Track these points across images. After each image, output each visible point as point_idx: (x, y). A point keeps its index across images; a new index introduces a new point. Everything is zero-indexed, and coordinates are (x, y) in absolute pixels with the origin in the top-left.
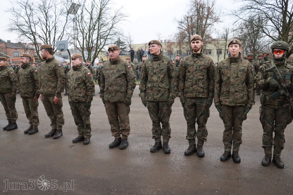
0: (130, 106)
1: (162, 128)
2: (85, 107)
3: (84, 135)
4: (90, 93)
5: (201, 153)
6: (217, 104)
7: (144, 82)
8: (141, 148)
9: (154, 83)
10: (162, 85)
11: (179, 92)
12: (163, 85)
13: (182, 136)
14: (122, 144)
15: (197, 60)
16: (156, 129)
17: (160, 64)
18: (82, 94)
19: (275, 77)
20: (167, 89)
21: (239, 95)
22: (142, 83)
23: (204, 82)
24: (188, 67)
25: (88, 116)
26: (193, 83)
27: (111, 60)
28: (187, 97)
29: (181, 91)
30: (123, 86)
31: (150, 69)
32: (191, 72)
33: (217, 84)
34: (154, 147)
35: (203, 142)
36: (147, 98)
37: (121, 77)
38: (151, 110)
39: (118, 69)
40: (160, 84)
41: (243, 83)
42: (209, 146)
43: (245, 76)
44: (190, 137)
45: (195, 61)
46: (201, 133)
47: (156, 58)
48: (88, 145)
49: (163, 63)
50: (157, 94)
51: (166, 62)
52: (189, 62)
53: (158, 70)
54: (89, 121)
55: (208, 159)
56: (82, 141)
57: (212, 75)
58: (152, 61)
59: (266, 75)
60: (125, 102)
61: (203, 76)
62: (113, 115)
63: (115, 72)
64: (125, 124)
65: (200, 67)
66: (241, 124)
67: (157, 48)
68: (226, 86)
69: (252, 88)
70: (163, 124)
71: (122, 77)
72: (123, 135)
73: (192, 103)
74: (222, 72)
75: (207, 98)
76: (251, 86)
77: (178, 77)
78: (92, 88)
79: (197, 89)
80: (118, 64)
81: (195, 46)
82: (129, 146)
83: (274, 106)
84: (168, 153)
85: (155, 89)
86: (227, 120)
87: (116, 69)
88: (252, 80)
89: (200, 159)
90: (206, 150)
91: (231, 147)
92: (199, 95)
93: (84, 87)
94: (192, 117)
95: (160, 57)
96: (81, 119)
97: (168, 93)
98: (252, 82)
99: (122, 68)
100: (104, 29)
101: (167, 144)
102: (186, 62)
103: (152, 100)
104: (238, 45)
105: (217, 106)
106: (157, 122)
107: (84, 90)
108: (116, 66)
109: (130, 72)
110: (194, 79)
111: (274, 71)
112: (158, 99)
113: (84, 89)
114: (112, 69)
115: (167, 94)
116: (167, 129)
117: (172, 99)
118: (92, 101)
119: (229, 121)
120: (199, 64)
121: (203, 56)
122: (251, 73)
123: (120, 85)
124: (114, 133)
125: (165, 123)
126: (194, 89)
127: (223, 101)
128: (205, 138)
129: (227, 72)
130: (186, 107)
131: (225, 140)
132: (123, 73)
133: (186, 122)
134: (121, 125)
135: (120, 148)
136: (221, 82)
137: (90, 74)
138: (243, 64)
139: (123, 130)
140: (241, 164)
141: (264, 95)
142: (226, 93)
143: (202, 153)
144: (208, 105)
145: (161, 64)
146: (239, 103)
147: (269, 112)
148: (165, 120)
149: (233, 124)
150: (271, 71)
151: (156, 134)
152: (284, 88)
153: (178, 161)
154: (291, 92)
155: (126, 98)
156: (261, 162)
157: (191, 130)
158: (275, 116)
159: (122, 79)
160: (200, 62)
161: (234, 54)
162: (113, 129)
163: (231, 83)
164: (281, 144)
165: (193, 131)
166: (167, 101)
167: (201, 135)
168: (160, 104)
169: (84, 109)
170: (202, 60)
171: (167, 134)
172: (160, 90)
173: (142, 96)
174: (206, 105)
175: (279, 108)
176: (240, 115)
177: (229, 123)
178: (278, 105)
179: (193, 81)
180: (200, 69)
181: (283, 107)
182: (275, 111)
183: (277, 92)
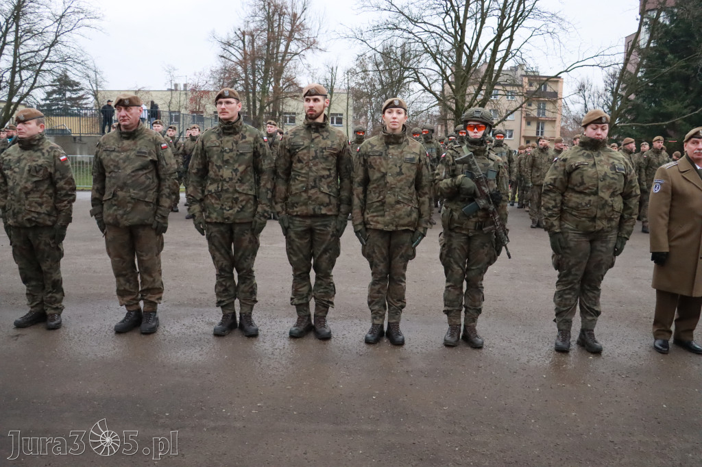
1: (237, 281)
2: (53, 238)
3: (45, 308)
4: (65, 206)
5: (324, 331)
6: (360, 227)
7: (198, 180)
8: (192, 330)
9: (224, 183)
10: (242, 188)
11: (276, 203)
12: (244, 188)
14: (147, 322)
15: (316, 137)
16: (225, 286)
17: (236, 143)
18: (46, 207)
19: (470, 173)
20: (252, 197)
21: (404, 210)
22: (195, 184)
23: (330, 182)
24: (297, 150)
25: (57, 262)
26: (307, 185)
28: (295, 214)
29: (280, 200)
30: (151, 190)
31: (216, 153)
32: (304, 162)
33: (358, 187)
34: (221, 324)
35: (326, 309)
36: (207, 217)
37: (145, 169)
38: (217, 244)
39: (140, 149)
40: (237, 185)
41: (411, 186)
43: (415, 171)
44: (299, 300)
45: (313, 139)
46: (322, 290)
47: (229, 128)
49: (244, 140)
50: (229, 207)
51: (251, 139)
52: (299, 141)
53: (234, 154)
54: (59, 272)
55: (340, 343)
57: (346, 168)
58: (219, 134)
59: (453, 171)
60: (154, 226)
61: (329, 170)
62: (125, 257)
63: (133, 157)
64: (152, 277)
65: (324, 151)
66: (405, 268)
68: (377, 191)
69: (427, 196)
70: (241, 274)
71: (148, 168)
72: (147, 302)
73: (305, 227)
74: (370, 163)
75: (336, 216)
76: (424, 192)
77: (275, 172)
78: (70, 193)
79: (316, 196)
80: (140, 139)
83: (468, 230)
84: (254, 335)
85: (227, 195)
86: (379, 260)
87: (135, 150)
88: (427, 180)
91: (384, 315)
93: (51, 191)
94: (304, 255)
95: (237, 126)
96: (39, 269)
97: (254, 205)
98: (426, 185)
99: (149, 148)
101: (250, 317)
102: (293, 140)
103: (220, 220)
104: (402, 110)
105: (359, 231)
106: (227, 269)
107: (49, 198)
108: (135, 144)
110: (311, 176)
111: (471, 163)
112: (232, 218)
113: (51, 195)
114: (125, 151)
115: (251, 208)
116: (249, 285)
117: (262, 218)
118: (70, 224)
119: (382, 262)
120: (320, 145)
121: (329, 129)
122: (424, 167)
123: (145, 186)
124: (125, 299)
125: (245, 271)
126: (310, 198)
127: (372, 221)
128: (330, 300)
129: (380, 163)
130: (292, 235)
131: (373, 301)
132: (151, 160)
134: (142, 278)
135: (144, 331)
136: (366, 181)
137: (65, 160)
138: (410, 148)
139: (147, 291)
141: (449, 209)
142: (377, 206)
143: (327, 331)
144: (337, 230)
145: (240, 142)
146: (403, 226)
147: (457, 242)
148: (245, 265)
149: (390, 268)
150: (463, 162)
151: (226, 296)
152: (487, 197)
153: (280, 350)
154: (496, 205)
155: (157, 217)
156: (443, 341)
157: (300, 286)
158: (469, 251)
159: (149, 172)
160: (322, 141)
161: (393, 127)
162: (123, 288)
163: (388, 185)
164: (477, 303)
165: (305, 286)
166: (251, 222)
167: (323, 294)
168: (237, 230)
169: (49, 244)
170: (327, 137)
171: (248, 294)
172: (237, 198)
173: (196, 211)
174: (335, 230)
175: (477, 233)
176: (405, 248)
177: (381, 267)
178: (475, 229)
179: (308, 181)
180: (323, 155)
181: (483, 232)
182: (469, 239)
183: (473, 203)
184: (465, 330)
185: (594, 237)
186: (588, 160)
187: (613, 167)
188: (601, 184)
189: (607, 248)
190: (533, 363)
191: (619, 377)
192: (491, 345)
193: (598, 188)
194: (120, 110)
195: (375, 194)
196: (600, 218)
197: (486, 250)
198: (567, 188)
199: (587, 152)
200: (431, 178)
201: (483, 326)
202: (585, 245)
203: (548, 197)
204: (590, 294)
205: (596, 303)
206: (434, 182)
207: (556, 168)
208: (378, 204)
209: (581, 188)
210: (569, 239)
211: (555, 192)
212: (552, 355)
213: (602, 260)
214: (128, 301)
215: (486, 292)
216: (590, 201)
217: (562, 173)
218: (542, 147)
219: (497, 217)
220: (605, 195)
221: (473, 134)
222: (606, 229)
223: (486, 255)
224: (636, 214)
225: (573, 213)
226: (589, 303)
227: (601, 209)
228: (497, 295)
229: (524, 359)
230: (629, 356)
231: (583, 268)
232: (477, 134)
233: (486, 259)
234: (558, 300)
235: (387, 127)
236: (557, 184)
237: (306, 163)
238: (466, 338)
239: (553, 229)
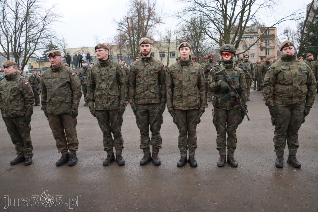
0: (76, 117)
1: (113, 138)
2: (25, 121)
3: (24, 155)
4: (30, 106)
5: (157, 161)
6: (171, 109)
7: (91, 90)
8: (93, 163)
9: (103, 90)
10: (112, 93)
11: (130, 99)
12: (113, 92)
13: (134, 146)
14: (71, 160)
15: (147, 65)
16: (107, 141)
17: (108, 70)
18: (20, 107)
19: (225, 79)
20: (117, 97)
21: (192, 99)
22: (89, 92)
23: (156, 87)
24: (138, 72)
25: (28, 133)
26: (144, 89)
27: (52, 68)
28: (139, 104)
29: (132, 97)
30: (68, 96)
31: (98, 76)
32: (142, 78)
33: (169, 88)
34: (106, 160)
35: (158, 150)
36: (96, 108)
37: (65, 86)
39: (61, 77)
40: (109, 91)
41: (195, 86)
42: (164, 154)
43: (197, 79)
44: (144, 146)
45: (146, 66)
46: (155, 141)
47: (104, 63)
48: (31, 165)
49: (111, 69)
50: (106, 102)
51: (114, 68)
52: (138, 67)
53: (107, 76)
54: (30, 138)
55: (165, 167)
56: (22, 161)
57: (163, 79)
58: (99, 67)
59: (217, 78)
60: (71, 113)
61: (155, 81)
62: (58, 129)
63: (58, 81)
64: (72, 138)
65: (151, 71)
66: (195, 128)
67: (104, 53)
68: (178, 90)
69: (204, 91)
70: (115, 135)
72: (71, 150)
73: (144, 110)
74: (174, 76)
75: (160, 103)
76: (202, 89)
77: (128, 83)
78: (31, 100)
79: (148, 94)
80: (61, 72)
81: (145, 50)
82: (79, 162)
83: (226, 107)
84: (123, 165)
85: (105, 97)
86: (182, 125)
87: (59, 77)
88: (204, 83)
89: (157, 168)
90: (161, 158)
91: (187, 152)
92: (151, 101)
93: (22, 99)
94: (145, 124)
95: (108, 62)
96: (20, 136)
97: (119, 100)
98: (203, 85)
99: (66, 76)
100: (33, 31)
101: (121, 155)
102: (136, 67)
103: (102, 109)
104: (188, 48)
105: (171, 111)
106: (108, 133)
107: (22, 103)
108: (59, 74)
109: (75, 80)
110: (146, 84)
111: (225, 73)
112: (108, 107)
113: (22, 101)
114: (54, 78)
115: (117, 102)
116: (119, 140)
117: (123, 107)
118: (32, 114)
119: (184, 126)
120: (149, 69)
121: (154, 60)
122: (202, 76)
123: (65, 94)
124: (60, 149)
125: (116, 133)
126: (145, 95)
127: (177, 105)
128: (160, 145)
129: (179, 75)
130: (138, 114)
131: (180, 145)
132: (67, 82)
133: (139, 130)
134: (68, 139)
135: (69, 165)
136: (173, 86)
137: (28, 84)
138: (194, 67)
139: (71, 145)
140: (198, 168)
141: (216, 97)
142: (179, 98)
143: (159, 161)
144: (161, 111)
145: (110, 70)
146: (193, 107)
147: (221, 114)
148: (116, 130)
149: (187, 128)
151: (108, 146)
152: (234, 90)
153: (135, 172)
154: (240, 94)
155: (72, 109)
156: (217, 164)
157: (144, 139)
158: (228, 118)
159: (66, 88)
160: (150, 66)
161: (184, 57)
162: (59, 144)
163: (183, 87)
164: (234, 144)
165: (146, 139)
166: (118, 109)
167: (155, 143)
168: (111, 113)
169: (23, 125)
170: (152, 64)
171: (119, 144)
172: (110, 98)
173: (90, 105)
174: (159, 111)
175: (231, 109)
176: (194, 118)
177: (183, 128)
178: (230, 107)
179: (144, 87)
180: (151, 74)
181: (234, 108)
182: (227, 112)
183: (228, 94)
184: (228, 158)
185: (293, 107)
186: (286, 67)
187: (300, 70)
188: (294, 79)
189: (300, 113)
190: (264, 175)
191: (311, 182)
192: (242, 165)
193: (292, 81)
194: (51, 58)
195: (177, 92)
196: (295, 97)
197: (236, 117)
198: (276, 83)
199: (285, 63)
201: (237, 155)
202: (288, 112)
203: (266, 88)
204: (292, 137)
205: (296, 141)
207: (269, 72)
208: (179, 97)
209: (284, 82)
210: (279, 109)
211: (270, 85)
212: (274, 170)
214: (62, 150)
215: (237, 138)
216: (289, 88)
217: (273, 75)
219: (241, 100)
220: (297, 85)
221: (226, 58)
222: (298, 103)
223: (236, 119)
224: (315, 94)
225: (280, 95)
226: (292, 142)
227: (295, 92)
228: (246, 137)
229: (259, 173)
231: (288, 124)
232: (228, 58)
233: (237, 122)
234: (275, 141)
235: (182, 58)
236: (271, 81)
237: (143, 78)
238: (229, 162)
239: (270, 104)
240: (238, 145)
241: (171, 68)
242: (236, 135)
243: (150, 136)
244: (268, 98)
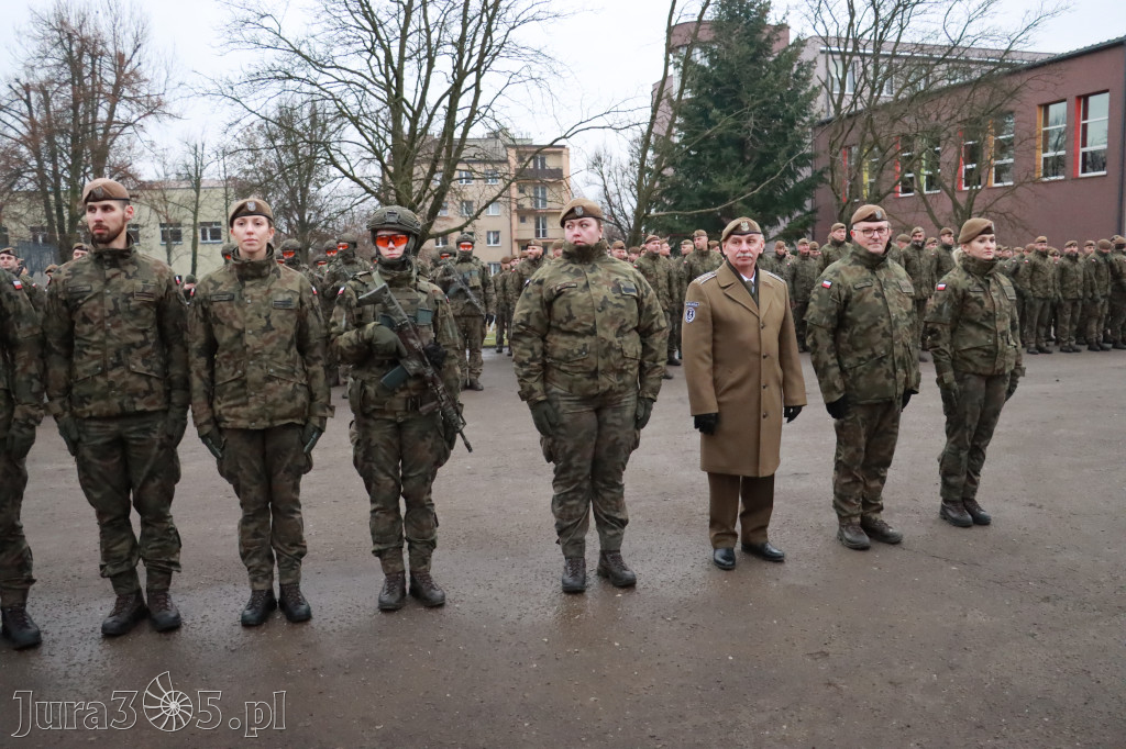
5: (167, 615)
6: (208, 428)
11: (51, 399)
13: (77, 573)
15: (114, 276)
19: (388, 319)
21: (280, 391)
23: (148, 353)
24: (80, 301)
26: (105, 361)
28: (87, 415)
29: (58, 393)
32: (95, 322)
33: (198, 357)
35: (166, 576)
41: (290, 348)
42: (190, 588)
43: (295, 322)
44: (115, 567)
45: (109, 279)
46: (155, 545)
52: (83, 285)
55: (198, 633)
57: (175, 326)
59: (360, 316)
61: (144, 332)
65: (130, 299)
66: (296, 488)
68: (232, 363)
69: (320, 363)
73: (109, 436)
74: (214, 313)
75: (166, 412)
76: (314, 355)
77: (42, 342)
79: (123, 381)
81: (99, 224)
83: (395, 412)
86: (247, 480)
88: (318, 336)
89: (168, 640)
90: (183, 604)
91: (271, 572)
92: (134, 403)
94: (114, 487)
98: (316, 344)
102: (71, 284)
104: (263, 219)
105: (208, 435)
110: (111, 346)
111: (385, 301)
117: (24, 429)
119: (255, 484)
120: (123, 290)
121: (138, 259)
122: (311, 314)
126: (111, 384)
128: (173, 559)
129: (232, 312)
130: (87, 453)
131: (248, 551)
136: (211, 347)
138: (283, 283)
140: (314, 622)
141: (359, 381)
142: (234, 389)
143: (172, 615)
144: (170, 437)
146: (284, 418)
147: (379, 435)
149: (270, 492)
150: (373, 300)
152: (419, 355)
153: (83, 665)
154: (437, 365)
156: (377, 604)
157: (115, 541)
158: (401, 447)
160: (126, 281)
161: (249, 248)
163: (248, 350)
164: (427, 532)
165: (122, 540)
166: (5, 438)
167: (158, 551)
170: (134, 273)
171: (15, 570)
174: (164, 437)
175: (410, 417)
176: (290, 456)
177: (255, 492)
178: (406, 410)
179: (105, 355)
180: (129, 307)
181: (420, 414)
182: (399, 428)
183: (398, 367)
184: (413, 580)
185: (601, 403)
186: (576, 280)
187: (617, 288)
188: (599, 317)
189: (623, 420)
190: (526, 621)
191: (663, 622)
192: (458, 599)
193: (595, 323)
195: (228, 367)
196: (605, 372)
197: (429, 442)
198: (549, 327)
199: (575, 267)
200: (324, 331)
201: (441, 567)
202: (588, 419)
203: (520, 345)
204: (607, 495)
205: (619, 507)
206: (328, 339)
207: (528, 296)
208: (234, 384)
209: (570, 325)
210: (560, 410)
211: (530, 336)
212: (558, 601)
213: (617, 439)
216: (585, 345)
217: (538, 303)
218: (532, 257)
219: (441, 387)
220: (609, 334)
221: (388, 252)
222: (616, 389)
223: (431, 451)
224: (663, 360)
225: (562, 367)
226: (606, 509)
227: (603, 358)
228: (470, 508)
229: (512, 615)
230: (678, 582)
231: (589, 455)
232: (395, 252)
233: (432, 458)
234: (558, 509)
235: (240, 250)
236: (533, 322)
237: (99, 323)
238: (415, 592)
239: (534, 395)
240: (441, 534)
241: (202, 287)
242: (434, 501)
243: (137, 530)
244: (528, 375)
